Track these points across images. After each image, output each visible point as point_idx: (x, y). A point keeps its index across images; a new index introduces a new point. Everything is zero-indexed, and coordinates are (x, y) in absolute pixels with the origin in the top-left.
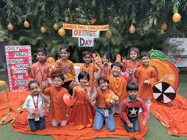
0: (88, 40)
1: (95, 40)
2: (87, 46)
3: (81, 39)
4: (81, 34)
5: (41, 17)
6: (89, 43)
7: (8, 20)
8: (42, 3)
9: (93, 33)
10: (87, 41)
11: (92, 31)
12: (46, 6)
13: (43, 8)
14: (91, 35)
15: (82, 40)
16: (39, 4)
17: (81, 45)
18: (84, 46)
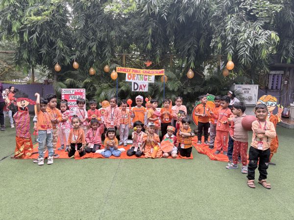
0: (142, 84)
1: (150, 85)
2: (141, 91)
3: (134, 83)
4: (135, 78)
5: (91, 57)
6: (143, 87)
7: (55, 60)
8: (93, 43)
9: (147, 77)
10: (141, 86)
11: (146, 76)
12: (97, 47)
13: (94, 49)
14: (146, 80)
15: (136, 85)
16: (90, 44)
17: (134, 90)
18: (138, 91)
